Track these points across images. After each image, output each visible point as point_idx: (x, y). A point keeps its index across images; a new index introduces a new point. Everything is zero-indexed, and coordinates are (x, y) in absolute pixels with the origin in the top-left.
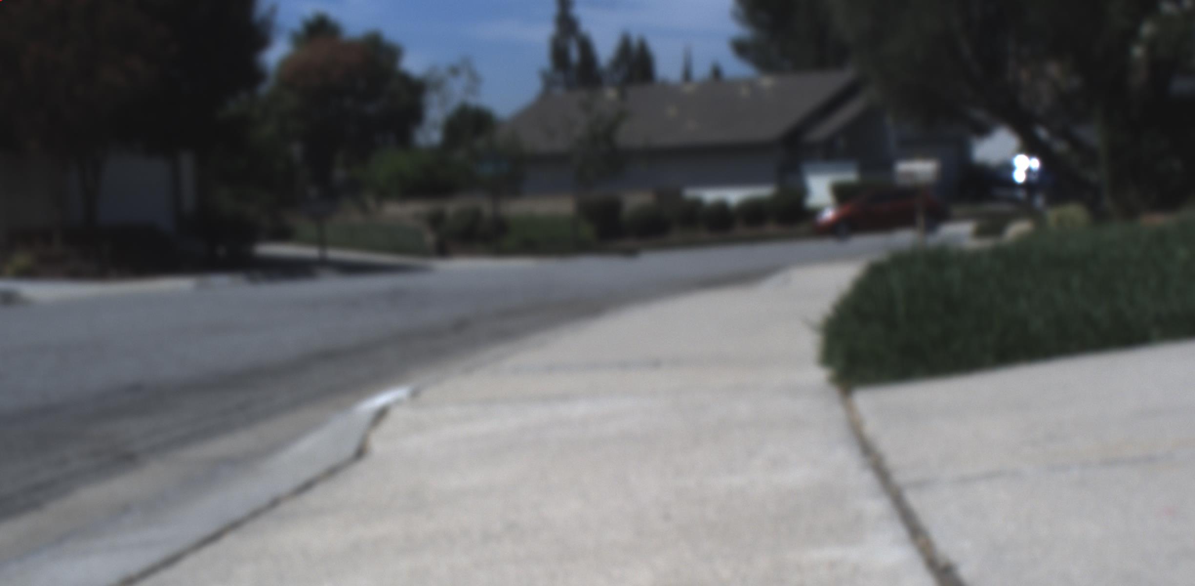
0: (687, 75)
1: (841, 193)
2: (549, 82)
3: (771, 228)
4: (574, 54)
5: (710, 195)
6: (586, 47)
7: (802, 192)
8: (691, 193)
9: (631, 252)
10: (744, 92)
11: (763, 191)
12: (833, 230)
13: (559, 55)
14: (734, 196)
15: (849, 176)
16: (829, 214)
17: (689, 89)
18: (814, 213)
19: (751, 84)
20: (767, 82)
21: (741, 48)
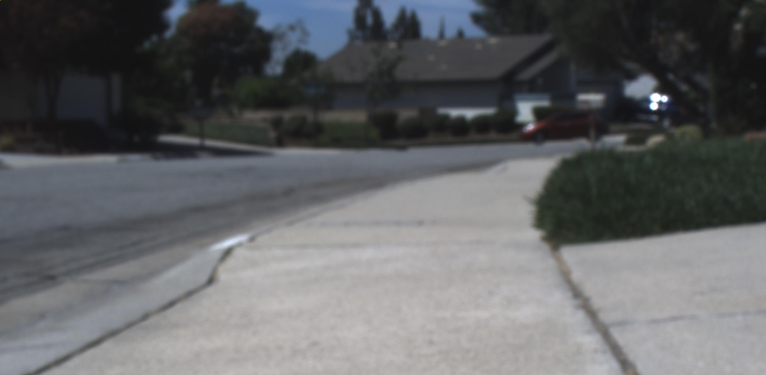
0: (442, 35)
1: (539, 113)
2: (352, 37)
3: (493, 135)
4: (370, 20)
5: (454, 113)
6: (377, 15)
7: (514, 113)
8: (442, 111)
9: (402, 148)
10: (479, 47)
11: (489, 111)
12: (532, 137)
13: (360, 20)
14: (470, 113)
15: (545, 103)
16: (531, 127)
17: (443, 43)
18: (522, 126)
19: (482, 41)
20: (493, 40)
21: (477, 19)
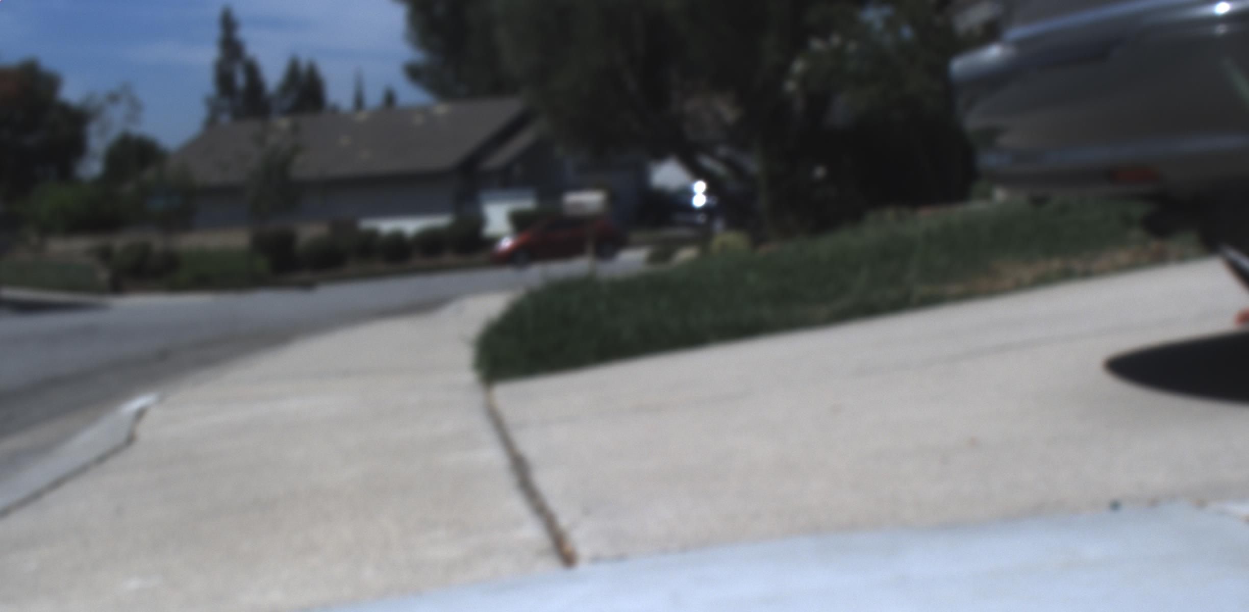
0: (359, 102)
1: (519, 221)
2: (214, 110)
3: (448, 258)
4: (240, 80)
5: (387, 226)
6: (252, 71)
7: (479, 221)
8: (367, 224)
10: (419, 120)
11: (440, 221)
12: (510, 259)
13: (224, 80)
14: (411, 226)
15: (527, 204)
16: (506, 243)
17: (362, 117)
18: (493, 241)
19: (424, 110)
20: (442, 109)
21: (414, 73)
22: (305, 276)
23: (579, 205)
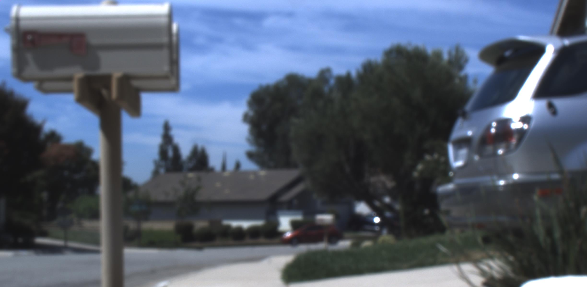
0: (224, 167)
1: (295, 225)
2: (158, 166)
4: (170, 153)
5: (235, 224)
6: (176, 150)
7: (277, 224)
8: (226, 222)
9: (200, 248)
10: (252, 177)
11: (259, 223)
12: (290, 242)
13: (163, 153)
14: (246, 224)
15: (299, 217)
16: (288, 235)
17: (226, 174)
18: (282, 233)
19: (255, 173)
20: (263, 173)
21: (250, 155)
22: (197, 244)
23: (322, 220)
